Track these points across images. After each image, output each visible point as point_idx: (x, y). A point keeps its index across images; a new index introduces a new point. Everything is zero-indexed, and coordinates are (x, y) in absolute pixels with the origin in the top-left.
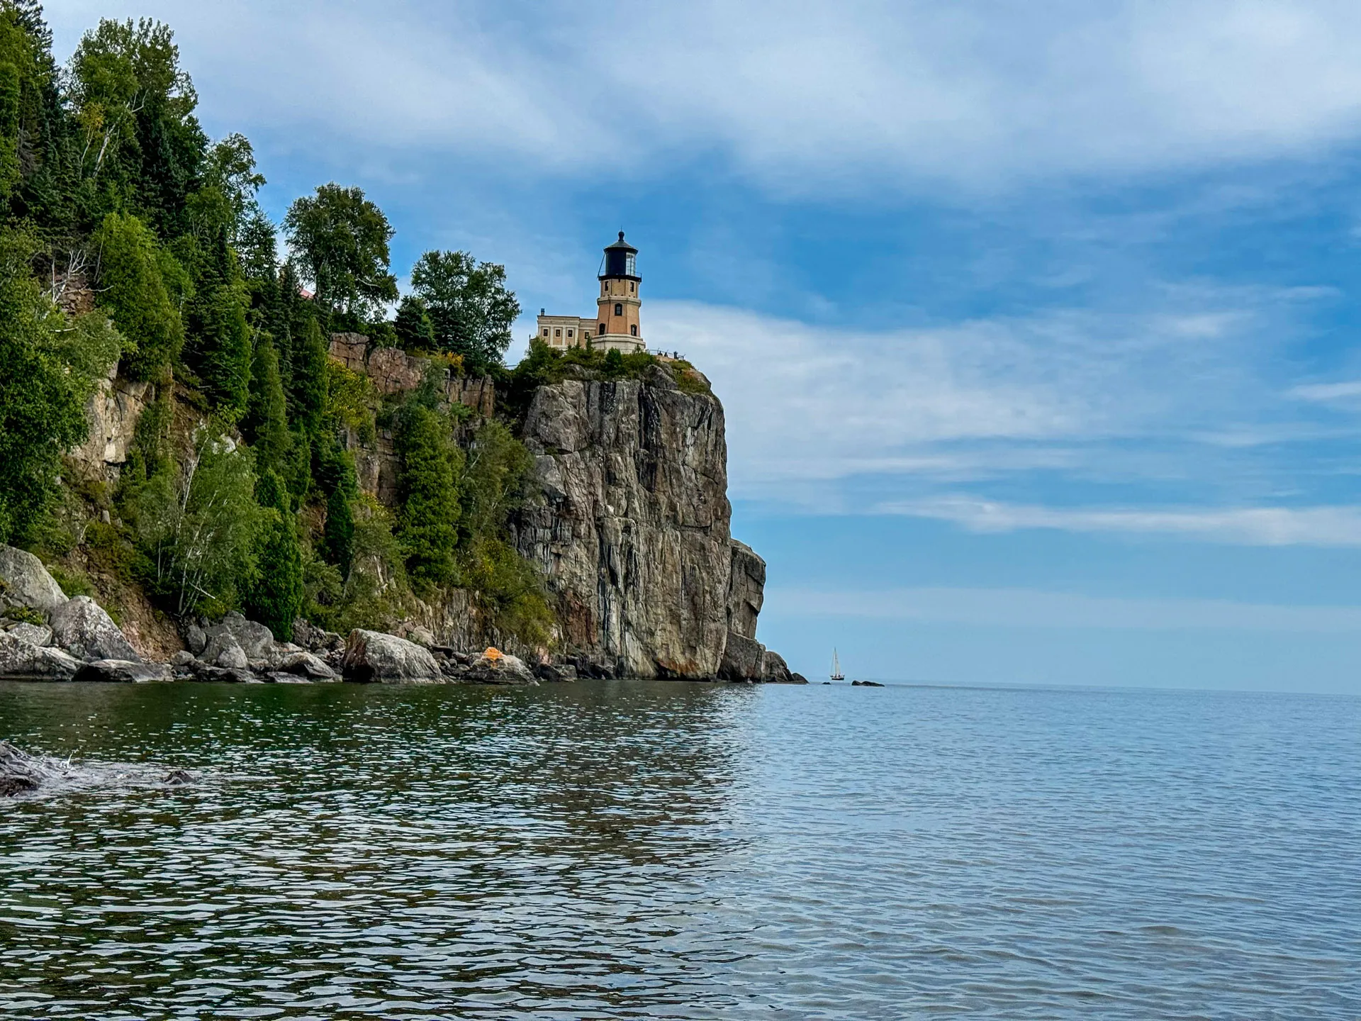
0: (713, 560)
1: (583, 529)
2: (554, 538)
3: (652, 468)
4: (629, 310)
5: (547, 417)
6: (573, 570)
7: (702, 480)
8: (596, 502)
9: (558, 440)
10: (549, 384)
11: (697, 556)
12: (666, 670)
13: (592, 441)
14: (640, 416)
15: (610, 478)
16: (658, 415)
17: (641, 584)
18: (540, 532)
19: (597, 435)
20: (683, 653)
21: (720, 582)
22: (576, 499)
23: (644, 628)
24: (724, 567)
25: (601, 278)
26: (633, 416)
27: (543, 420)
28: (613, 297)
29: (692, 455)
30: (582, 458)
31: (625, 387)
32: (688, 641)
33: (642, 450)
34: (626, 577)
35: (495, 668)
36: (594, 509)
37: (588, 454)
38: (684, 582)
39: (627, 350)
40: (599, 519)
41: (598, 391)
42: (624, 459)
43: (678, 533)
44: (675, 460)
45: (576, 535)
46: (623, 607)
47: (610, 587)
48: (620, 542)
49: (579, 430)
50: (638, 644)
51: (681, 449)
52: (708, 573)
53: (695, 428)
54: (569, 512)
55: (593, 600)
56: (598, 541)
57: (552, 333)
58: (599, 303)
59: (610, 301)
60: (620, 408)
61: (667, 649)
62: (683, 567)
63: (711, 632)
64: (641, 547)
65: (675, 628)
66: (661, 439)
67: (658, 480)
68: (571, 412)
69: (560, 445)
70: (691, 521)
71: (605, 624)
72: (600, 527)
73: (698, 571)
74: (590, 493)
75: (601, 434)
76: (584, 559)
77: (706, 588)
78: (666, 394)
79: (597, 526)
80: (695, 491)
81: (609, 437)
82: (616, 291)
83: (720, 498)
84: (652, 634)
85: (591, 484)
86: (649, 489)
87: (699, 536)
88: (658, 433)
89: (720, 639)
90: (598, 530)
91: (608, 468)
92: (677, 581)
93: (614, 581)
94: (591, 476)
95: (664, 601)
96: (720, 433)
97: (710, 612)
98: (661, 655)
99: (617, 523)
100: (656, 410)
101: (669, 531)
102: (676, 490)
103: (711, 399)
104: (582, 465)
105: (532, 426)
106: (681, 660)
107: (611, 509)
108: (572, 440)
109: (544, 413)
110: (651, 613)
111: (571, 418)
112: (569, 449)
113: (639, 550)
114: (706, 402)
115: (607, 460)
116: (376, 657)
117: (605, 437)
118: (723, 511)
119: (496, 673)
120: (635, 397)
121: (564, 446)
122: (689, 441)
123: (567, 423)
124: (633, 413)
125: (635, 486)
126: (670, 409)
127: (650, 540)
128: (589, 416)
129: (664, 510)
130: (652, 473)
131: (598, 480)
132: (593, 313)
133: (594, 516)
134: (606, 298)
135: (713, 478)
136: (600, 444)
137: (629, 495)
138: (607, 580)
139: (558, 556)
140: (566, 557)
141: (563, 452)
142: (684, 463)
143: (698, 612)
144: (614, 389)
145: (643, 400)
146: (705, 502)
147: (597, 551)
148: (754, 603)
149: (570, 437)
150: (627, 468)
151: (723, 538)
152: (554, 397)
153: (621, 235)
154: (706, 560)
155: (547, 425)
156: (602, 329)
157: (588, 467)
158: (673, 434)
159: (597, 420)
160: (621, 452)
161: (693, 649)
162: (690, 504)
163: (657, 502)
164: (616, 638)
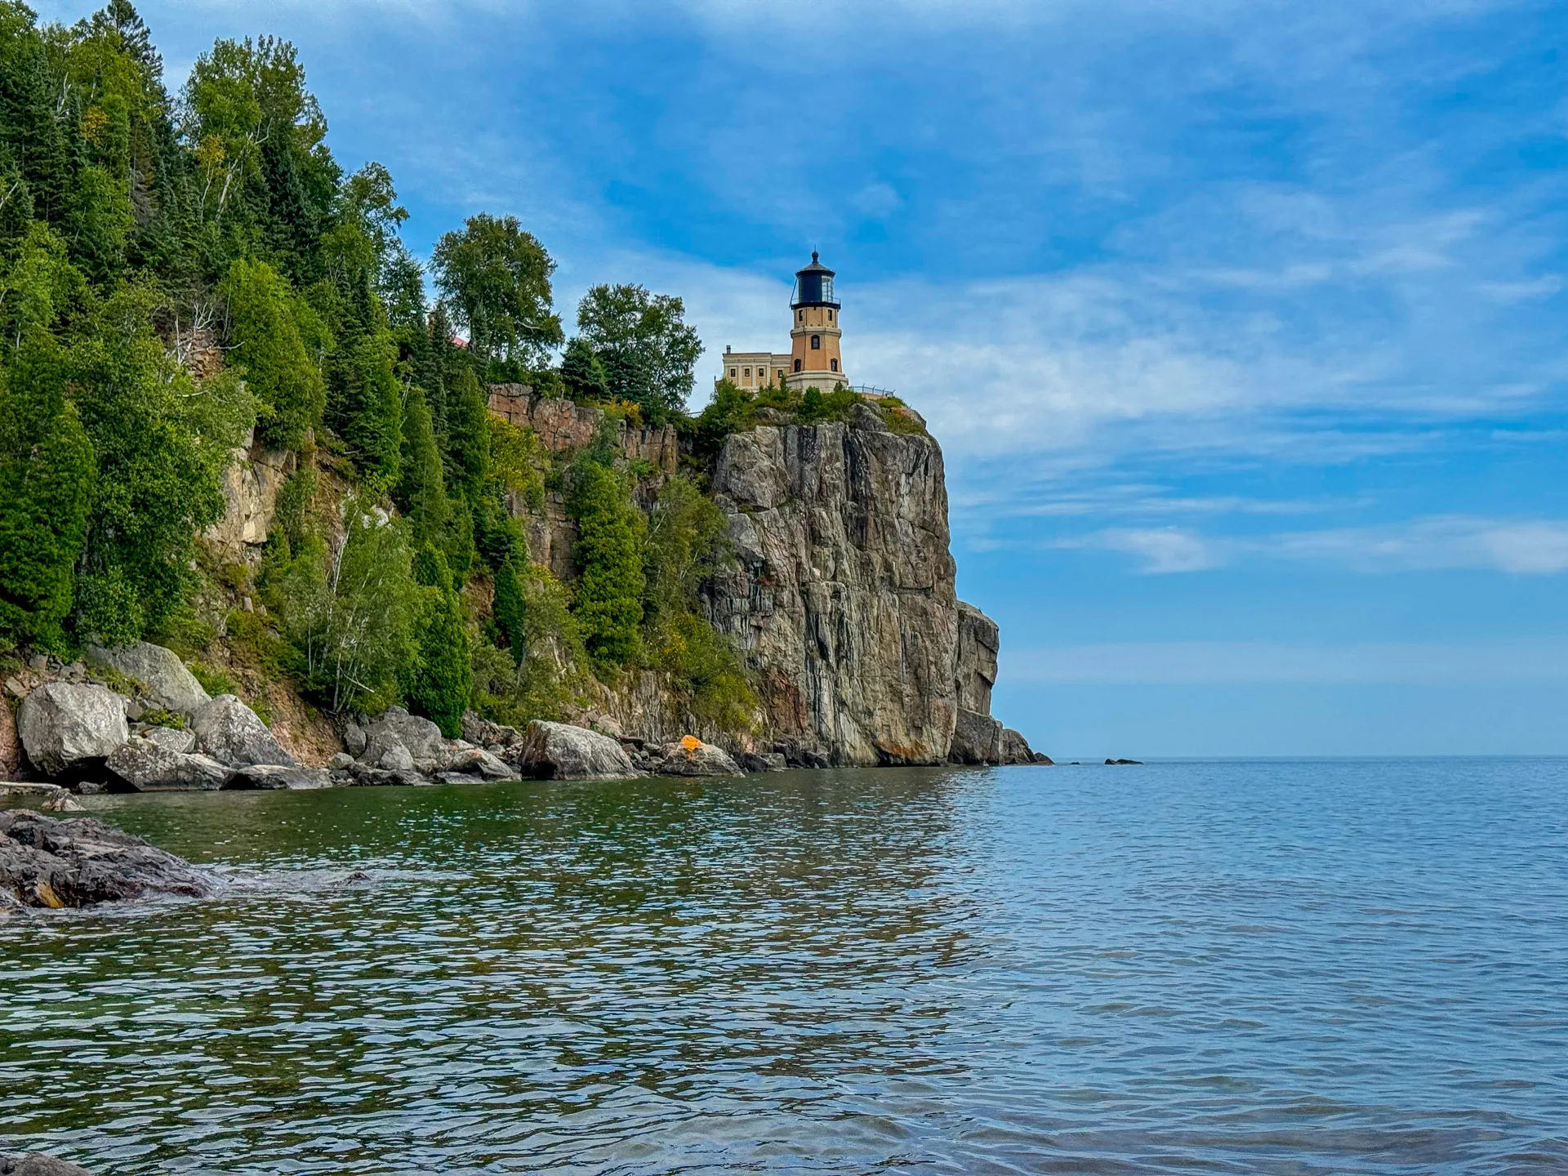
0: (937, 628)
1: (785, 596)
2: (753, 609)
3: (862, 524)
4: (827, 342)
5: (739, 469)
6: (776, 644)
7: (920, 535)
8: (799, 565)
9: (753, 496)
10: (739, 431)
11: (918, 622)
12: (887, 754)
13: (792, 494)
14: (846, 463)
15: (815, 537)
16: (867, 462)
17: (856, 657)
18: (737, 602)
19: (797, 488)
20: (907, 735)
21: (947, 652)
22: (776, 562)
23: (860, 708)
24: (950, 633)
25: (794, 307)
26: (838, 464)
27: (735, 473)
28: (809, 328)
29: (908, 507)
30: (782, 515)
31: (828, 431)
32: (913, 721)
33: (850, 503)
34: (838, 650)
35: (693, 759)
36: (798, 572)
37: (787, 509)
38: (905, 653)
39: (827, 388)
40: (804, 584)
41: (796, 437)
42: (829, 514)
43: (895, 596)
44: (888, 513)
45: (778, 604)
46: (836, 685)
47: (819, 663)
48: (829, 610)
49: (776, 483)
50: (855, 726)
51: (895, 499)
52: (932, 641)
53: (910, 475)
54: (769, 578)
55: (801, 678)
56: (803, 609)
57: (740, 372)
58: (793, 335)
59: (805, 333)
60: (823, 455)
61: (889, 731)
62: (903, 636)
63: (938, 709)
64: (854, 614)
65: (897, 706)
66: (871, 489)
67: (870, 536)
68: (766, 463)
69: (756, 501)
70: (910, 582)
71: (816, 706)
72: (805, 593)
73: (920, 640)
74: (792, 555)
75: (801, 487)
76: (789, 631)
77: (931, 658)
78: (875, 436)
79: (802, 593)
80: (913, 548)
81: (811, 489)
82: (811, 321)
83: (942, 554)
84: (870, 714)
85: (793, 545)
86: (860, 547)
87: (920, 598)
88: (868, 484)
89: (950, 717)
90: (803, 598)
91: (811, 525)
92: (897, 651)
93: (824, 655)
94: (792, 535)
95: (882, 675)
96: (939, 479)
97: (937, 686)
98: (882, 738)
99: (823, 588)
100: (864, 456)
101: (885, 595)
102: (891, 547)
103: (927, 441)
104: (781, 523)
105: (722, 480)
106: (906, 743)
107: (817, 572)
108: (768, 496)
109: (735, 465)
110: (868, 690)
111: (766, 469)
112: (766, 506)
113: (851, 618)
114: (922, 443)
115: (811, 515)
116: (558, 751)
117: (806, 489)
118: (946, 570)
119: (695, 765)
120: (840, 442)
121: (760, 502)
122: (904, 490)
123: (762, 476)
124: (837, 460)
125: (843, 544)
126: (880, 454)
127: (863, 606)
128: (787, 468)
129: (879, 571)
130: (862, 528)
131: (800, 538)
132: (787, 349)
133: (798, 581)
134: (801, 329)
135: (933, 531)
136: (801, 497)
137: (837, 555)
138: (816, 654)
139: (759, 628)
140: (768, 630)
141: (759, 509)
142: (899, 516)
143: (922, 688)
144: (815, 435)
145: (848, 445)
146: (925, 559)
147: (803, 622)
148: (987, 674)
149: (766, 492)
150: (833, 525)
151: (948, 601)
152: (746, 447)
153: (815, 256)
154: (929, 627)
155: (739, 479)
156: (798, 366)
157: (788, 525)
158: (884, 482)
159: (797, 470)
160: (826, 506)
161: (918, 729)
162: (908, 562)
163: (869, 562)
164: (830, 721)
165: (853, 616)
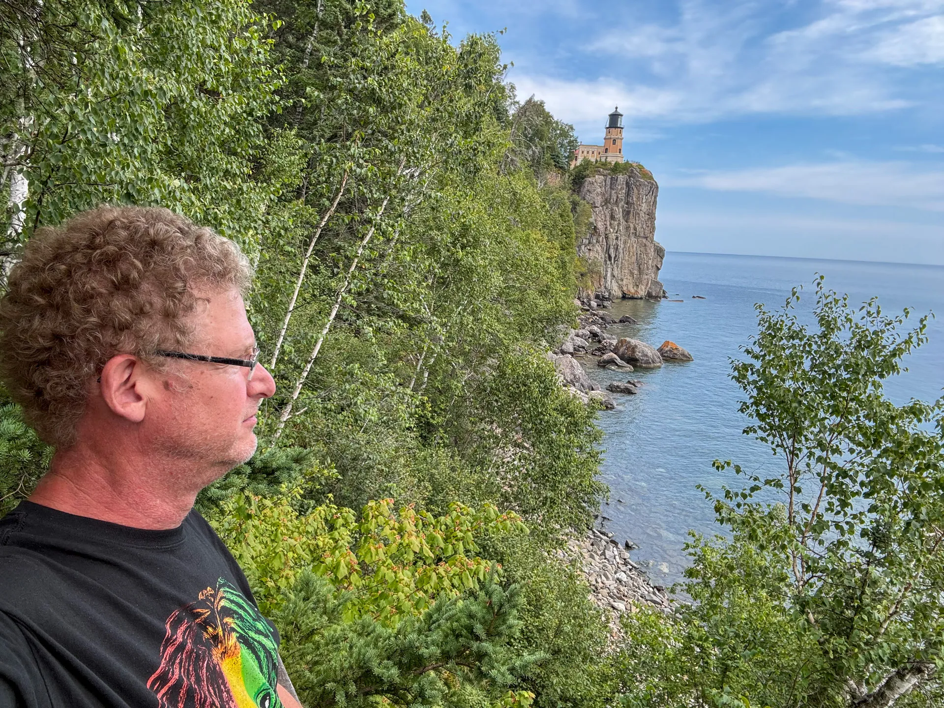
0: (649, 251)
1: (601, 239)
2: (589, 243)
3: (628, 213)
4: (618, 142)
5: (590, 192)
6: (595, 256)
7: (647, 217)
8: (606, 228)
9: (594, 202)
10: (589, 177)
11: (642, 249)
12: (626, 295)
13: (607, 202)
14: (626, 190)
15: (612, 217)
16: (633, 190)
17: (620, 261)
18: (584, 240)
20: (633, 288)
21: (650, 260)
22: (599, 226)
23: (619, 278)
24: (652, 252)
25: (607, 128)
26: (623, 191)
27: (588, 193)
28: (612, 136)
29: (644, 207)
30: (603, 210)
31: (621, 178)
32: (636, 283)
33: (625, 205)
34: (615, 258)
36: (605, 230)
37: (605, 208)
38: (637, 259)
39: (621, 161)
40: (607, 234)
41: (610, 180)
42: (618, 209)
43: (636, 239)
44: (638, 209)
45: (598, 241)
46: (613, 270)
47: (608, 262)
48: (614, 244)
49: (602, 197)
50: (617, 284)
51: (641, 204)
52: (646, 256)
53: (647, 195)
54: (596, 232)
55: (602, 268)
56: (606, 244)
57: (591, 152)
58: (605, 138)
59: (611, 138)
60: (619, 188)
61: (627, 286)
62: (637, 253)
63: (645, 279)
64: (622, 245)
65: (631, 278)
67: (631, 217)
68: (599, 190)
70: (642, 235)
71: (605, 277)
72: (607, 238)
73: (642, 255)
74: (605, 224)
75: (610, 199)
76: (600, 251)
77: (645, 261)
78: (637, 181)
80: (644, 222)
82: (614, 133)
83: (652, 224)
84: (622, 280)
85: (606, 221)
86: (627, 221)
87: (644, 240)
88: (632, 199)
91: (612, 213)
92: (634, 258)
93: (610, 260)
94: (606, 217)
95: (628, 267)
96: (655, 198)
97: (646, 271)
98: (625, 289)
99: (613, 236)
100: (632, 188)
101: (633, 239)
102: (637, 221)
103: (654, 182)
104: (602, 213)
105: (583, 195)
106: (633, 291)
107: (612, 230)
108: (599, 202)
110: (623, 272)
111: (599, 192)
112: (598, 206)
113: (620, 247)
114: (653, 184)
115: (612, 210)
117: (612, 200)
118: (653, 228)
120: (625, 182)
121: (596, 205)
122: (644, 201)
123: (598, 194)
124: (623, 189)
125: (622, 220)
126: (638, 187)
127: (625, 243)
128: (606, 191)
129: (632, 231)
130: (628, 215)
131: (608, 218)
132: (602, 143)
133: (605, 233)
134: (609, 136)
135: (651, 216)
136: (610, 203)
137: (619, 224)
138: (608, 259)
139: (590, 250)
140: (593, 251)
142: (641, 210)
143: (640, 271)
144: (617, 179)
145: (627, 183)
146: (647, 226)
147: (605, 248)
148: (659, 266)
149: (599, 200)
150: (619, 215)
151: (652, 241)
152: (592, 183)
153: (616, 108)
154: (646, 250)
155: (589, 195)
156: (607, 151)
157: (605, 213)
158: (638, 198)
159: (609, 192)
160: (618, 206)
161: (637, 286)
162: (642, 228)
163: (629, 227)
164: (609, 283)
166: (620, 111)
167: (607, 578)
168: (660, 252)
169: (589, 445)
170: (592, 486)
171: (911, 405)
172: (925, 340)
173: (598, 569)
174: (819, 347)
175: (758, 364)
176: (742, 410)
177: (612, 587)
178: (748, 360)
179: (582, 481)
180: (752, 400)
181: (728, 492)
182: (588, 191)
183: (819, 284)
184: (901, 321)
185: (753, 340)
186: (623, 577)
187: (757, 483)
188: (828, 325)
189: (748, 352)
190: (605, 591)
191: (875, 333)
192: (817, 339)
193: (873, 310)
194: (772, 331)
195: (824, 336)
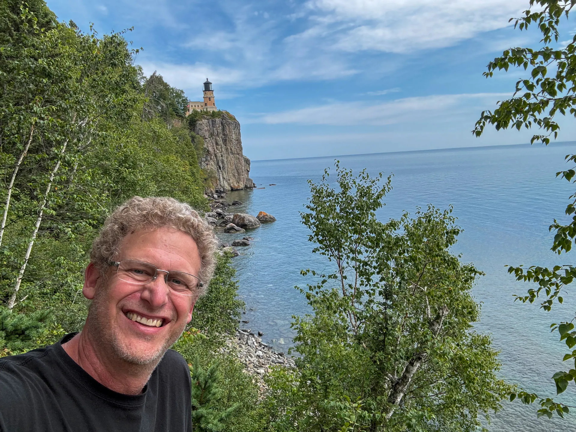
0: (241, 162)
1: (212, 157)
2: (206, 160)
3: (225, 140)
4: (212, 99)
5: (201, 130)
6: (211, 167)
7: (237, 142)
8: (214, 150)
9: (204, 136)
10: (199, 121)
11: (238, 161)
12: (233, 188)
13: (212, 135)
14: (222, 127)
15: (217, 144)
17: (226, 169)
18: (203, 159)
20: (237, 184)
22: (210, 150)
24: (243, 162)
25: (204, 91)
26: (220, 128)
29: (234, 136)
30: (210, 140)
31: (218, 120)
32: (237, 181)
33: (223, 136)
34: (223, 167)
36: (214, 152)
37: (211, 138)
39: (216, 110)
41: (211, 122)
42: (220, 139)
43: (233, 156)
44: (230, 138)
45: (211, 159)
46: (223, 175)
47: (220, 171)
48: (221, 159)
49: (209, 132)
50: (227, 183)
51: (232, 135)
53: (234, 130)
54: (209, 153)
55: (216, 174)
56: (216, 160)
57: (197, 106)
58: (204, 97)
59: (207, 97)
60: (217, 126)
61: (233, 183)
62: (235, 164)
63: (242, 178)
65: (234, 178)
67: (227, 143)
68: (206, 128)
70: (236, 152)
71: (219, 180)
72: (216, 156)
73: (238, 164)
74: (213, 148)
75: (214, 133)
76: (213, 164)
77: (240, 168)
78: (227, 121)
80: (235, 145)
82: (208, 94)
83: (240, 146)
84: (229, 180)
85: (213, 146)
86: (226, 146)
87: (238, 156)
88: (226, 132)
89: (244, 179)
91: (216, 141)
92: (234, 167)
93: (220, 169)
94: (213, 144)
95: (231, 172)
96: (239, 130)
97: (242, 173)
98: (232, 185)
99: (219, 155)
100: (225, 126)
101: (231, 155)
102: (232, 145)
105: (197, 132)
106: (236, 186)
107: (218, 151)
110: (229, 175)
114: (236, 123)
115: (216, 139)
118: (241, 149)
119: (267, 218)
120: (220, 123)
121: (206, 137)
122: (233, 133)
123: (206, 131)
125: (223, 145)
126: (228, 125)
127: (227, 158)
128: (210, 129)
129: (230, 151)
131: (214, 144)
132: (202, 100)
133: (215, 154)
134: (206, 96)
135: (239, 141)
136: (214, 135)
137: (221, 148)
139: (207, 164)
140: (209, 164)
141: (206, 138)
142: (232, 138)
143: (239, 174)
144: (215, 121)
145: (222, 123)
146: (238, 147)
147: (216, 162)
148: (248, 170)
149: (207, 134)
150: (221, 142)
151: (242, 156)
152: (201, 124)
153: (207, 79)
155: (201, 132)
156: (206, 104)
157: (212, 142)
158: (229, 131)
159: (212, 129)
160: (219, 137)
161: (239, 182)
162: (235, 148)
163: (228, 149)
164: (222, 182)
165: (225, 160)
166: (209, 81)
167: (251, 357)
168: (247, 162)
169: (228, 280)
170: (234, 304)
171: (390, 222)
172: (391, 188)
173: (245, 353)
174: (342, 199)
175: (314, 213)
176: (310, 240)
177: (255, 362)
178: (309, 211)
179: (228, 302)
180: (314, 233)
181: (310, 287)
182: (200, 129)
183: (337, 165)
184: (379, 180)
185: (310, 200)
186: (260, 353)
187: (324, 278)
188: (345, 187)
189: (308, 207)
190: (252, 365)
191: (368, 187)
192: (341, 195)
193: (365, 176)
194: (318, 194)
195: (344, 193)
